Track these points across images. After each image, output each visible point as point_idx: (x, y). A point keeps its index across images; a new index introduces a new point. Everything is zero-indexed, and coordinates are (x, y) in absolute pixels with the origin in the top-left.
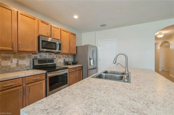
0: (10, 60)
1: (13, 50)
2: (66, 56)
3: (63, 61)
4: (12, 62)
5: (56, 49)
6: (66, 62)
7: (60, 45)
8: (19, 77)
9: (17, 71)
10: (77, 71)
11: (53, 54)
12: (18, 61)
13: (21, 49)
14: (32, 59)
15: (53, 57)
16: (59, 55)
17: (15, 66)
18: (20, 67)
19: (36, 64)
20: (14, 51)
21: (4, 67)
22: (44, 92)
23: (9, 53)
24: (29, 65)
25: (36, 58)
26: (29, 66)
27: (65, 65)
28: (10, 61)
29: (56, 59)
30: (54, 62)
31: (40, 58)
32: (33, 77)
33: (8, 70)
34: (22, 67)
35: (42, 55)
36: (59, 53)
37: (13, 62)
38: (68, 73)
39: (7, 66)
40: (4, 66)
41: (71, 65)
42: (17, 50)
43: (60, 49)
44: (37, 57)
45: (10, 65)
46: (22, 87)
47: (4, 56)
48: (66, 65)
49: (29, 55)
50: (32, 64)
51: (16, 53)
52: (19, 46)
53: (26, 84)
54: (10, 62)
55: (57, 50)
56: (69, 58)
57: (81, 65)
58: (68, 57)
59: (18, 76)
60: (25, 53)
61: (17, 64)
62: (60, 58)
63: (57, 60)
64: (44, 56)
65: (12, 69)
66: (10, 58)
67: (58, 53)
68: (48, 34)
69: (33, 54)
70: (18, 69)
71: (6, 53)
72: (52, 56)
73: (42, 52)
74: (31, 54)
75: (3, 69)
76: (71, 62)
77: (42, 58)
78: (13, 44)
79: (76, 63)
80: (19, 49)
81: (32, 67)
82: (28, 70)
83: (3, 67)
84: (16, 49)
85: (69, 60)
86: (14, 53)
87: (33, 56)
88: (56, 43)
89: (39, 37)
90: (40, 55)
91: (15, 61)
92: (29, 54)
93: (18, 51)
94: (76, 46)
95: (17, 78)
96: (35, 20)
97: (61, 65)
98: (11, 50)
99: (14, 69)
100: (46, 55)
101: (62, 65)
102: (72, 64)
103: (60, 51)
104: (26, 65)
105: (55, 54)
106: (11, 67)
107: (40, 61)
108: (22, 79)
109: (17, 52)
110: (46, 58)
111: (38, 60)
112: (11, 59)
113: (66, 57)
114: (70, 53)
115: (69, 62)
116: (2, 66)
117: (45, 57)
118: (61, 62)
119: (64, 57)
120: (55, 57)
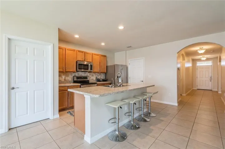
2: (98, 74)
3: (95, 78)
4: (62, 78)
6: (98, 79)
7: (91, 66)
12: (65, 78)
13: (67, 70)
14: (73, 76)
16: (92, 74)
17: (64, 80)
19: (75, 79)
20: (63, 71)
25: (75, 76)
27: (97, 81)
30: (87, 79)
33: (60, 82)
34: (67, 82)
35: (79, 74)
36: (91, 72)
42: (65, 71)
43: (91, 69)
46: (67, 91)
49: (71, 74)
51: (64, 73)
55: (89, 70)
56: (101, 76)
60: (69, 73)
61: (65, 79)
64: (81, 74)
68: (82, 59)
69: (73, 73)
70: (65, 82)
72: (86, 74)
73: (79, 71)
77: (79, 76)
78: (63, 67)
79: (106, 80)
81: (73, 81)
82: (70, 83)
88: (88, 65)
89: (77, 62)
94: (107, 65)
96: (74, 51)
97: (93, 81)
102: (102, 81)
104: (70, 80)
105: (88, 72)
107: (78, 78)
112: (62, 76)
114: (101, 72)
115: (100, 80)
118: (93, 79)
119: (96, 75)
120: (89, 75)
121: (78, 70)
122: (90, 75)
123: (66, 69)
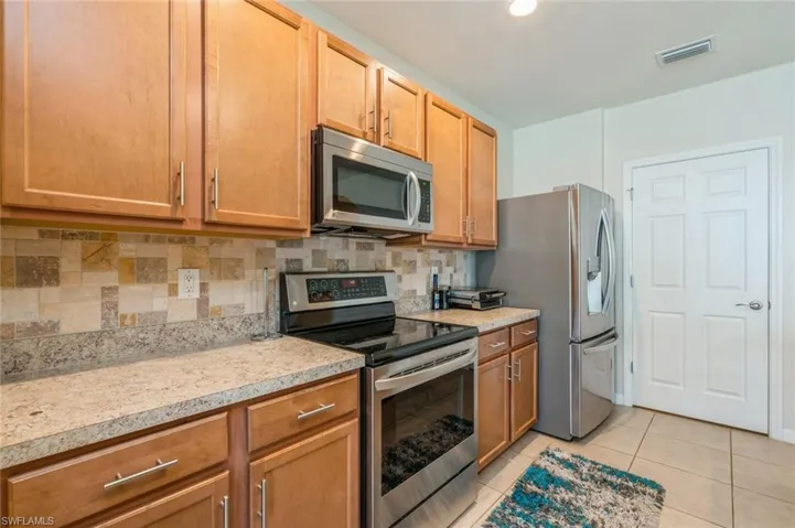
0: (164, 280)
1: (179, 215)
2: (443, 257)
3: (428, 286)
4: (173, 290)
5: (402, 215)
6: (441, 293)
7: (425, 186)
8: (206, 408)
9: (202, 349)
10: (517, 348)
11: (379, 246)
12: (203, 287)
13: (222, 212)
14: (273, 274)
15: (381, 261)
16: (408, 253)
17: (193, 314)
18: (215, 324)
19: (298, 302)
20: (181, 221)
21: (134, 323)
22: (352, 498)
23: (159, 240)
24: (262, 310)
25: (294, 267)
26: (259, 316)
27: (437, 306)
28: (163, 288)
29: (392, 271)
30: (385, 295)
31: (313, 267)
32: (295, 401)
33: (151, 338)
34: (228, 323)
35: (323, 252)
36: (417, 239)
37: (182, 294)
38: (476, 367)
39: (151, 314)
40: (133, 317)
41: (469, 308)
42: (200, 217)
43: (424, 216)
44: (299, 261)
45: (165, 307)
46: (227, 472)
47: (133, 254)
48: (441, 308)
49: (259, 252)
50: (278, 304)
51: (193, 240)
52: (210, 190)
53: (253, 452)
54: (167, 293)
55: (410, 221)
56: (455, 271)
57: (534, 313)
58: (448, 265)
59: (201, 402)
60: (242, 240)
61: (203, 303)
62: (412, 265)
63: (400, 279)
64: (338, 256)
65: (174, 334)
66: (165, 267)
67: (412, 238)
68: (361, 119)
69: (282, 243)
70: (207, 333)
71: (147, 239)
72: (371, 255)
74: (271, 244)
75: (129, 333)
76: (470, 295)
77: (325, 269)
78: (179, 174)
79: (498, 298)
80: (210, 209)
81: (275, 318)
82: (254, 338)
83: (128, 322)
84: (192, 213)
85: (455, 277)
86: (187, 238)
87: (283, 255)
88: (406, 176)
89: (317, 139)
90: (314, 252)
91: (188, 285)
92: (258, 243)
93: (203, 219)
94: (499, 198)
95: (193, 412)
96: (296, 28)
97: (415, 309)
98: (168, 214)
99: (185, 335)
100: (347, 247)
101: (422, 307)
102: (477, 305)
103: (423, 227)
104: (247, 311)
105: (390, 243)
106: (169, 320)
107: (318, 289)
108: (228, 417)
109: (199, 227)
110: (343, 268)
111: (308, 281)
112: (169, 276)
113: (439, 263)
114: (470, 241)
115: (458, 294)
116: (124, 317)
117: (339, 261)
118: (415, 291)
119: (429, 264)
120: (389, 265)
121: (330, 215)
122: (395, 263)
123: (206, 202)
